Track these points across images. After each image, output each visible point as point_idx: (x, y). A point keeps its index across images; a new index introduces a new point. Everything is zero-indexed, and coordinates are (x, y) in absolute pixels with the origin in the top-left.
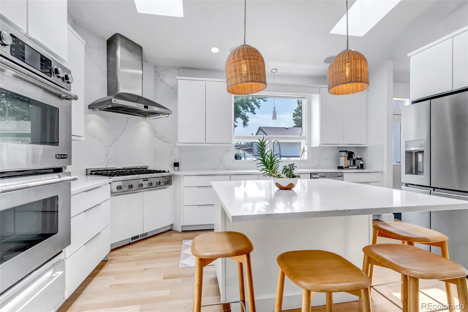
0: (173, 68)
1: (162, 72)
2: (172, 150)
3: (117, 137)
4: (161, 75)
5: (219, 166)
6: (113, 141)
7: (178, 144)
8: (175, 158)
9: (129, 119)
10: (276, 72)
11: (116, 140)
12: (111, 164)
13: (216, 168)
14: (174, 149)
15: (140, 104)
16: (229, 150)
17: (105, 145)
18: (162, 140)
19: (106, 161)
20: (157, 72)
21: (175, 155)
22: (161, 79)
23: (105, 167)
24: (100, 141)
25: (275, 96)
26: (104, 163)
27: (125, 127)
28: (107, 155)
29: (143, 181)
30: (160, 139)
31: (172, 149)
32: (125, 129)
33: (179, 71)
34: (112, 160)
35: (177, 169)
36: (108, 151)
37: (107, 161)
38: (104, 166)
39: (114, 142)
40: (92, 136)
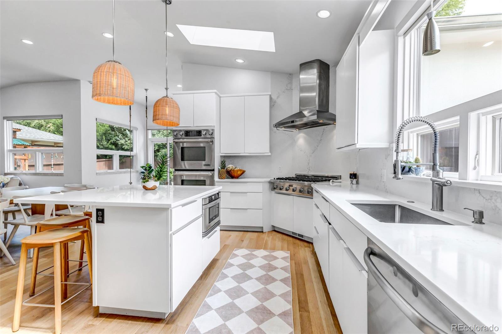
3: (315, 148)
9: (324, 130)
13: (378, 186)
15: (288, 122)
16: (388, 155)
17: (307, 156)
24: (305, 153)
28: (308, 164)
32: (321, 140)
34: (312, 168)
40: (300, 150)
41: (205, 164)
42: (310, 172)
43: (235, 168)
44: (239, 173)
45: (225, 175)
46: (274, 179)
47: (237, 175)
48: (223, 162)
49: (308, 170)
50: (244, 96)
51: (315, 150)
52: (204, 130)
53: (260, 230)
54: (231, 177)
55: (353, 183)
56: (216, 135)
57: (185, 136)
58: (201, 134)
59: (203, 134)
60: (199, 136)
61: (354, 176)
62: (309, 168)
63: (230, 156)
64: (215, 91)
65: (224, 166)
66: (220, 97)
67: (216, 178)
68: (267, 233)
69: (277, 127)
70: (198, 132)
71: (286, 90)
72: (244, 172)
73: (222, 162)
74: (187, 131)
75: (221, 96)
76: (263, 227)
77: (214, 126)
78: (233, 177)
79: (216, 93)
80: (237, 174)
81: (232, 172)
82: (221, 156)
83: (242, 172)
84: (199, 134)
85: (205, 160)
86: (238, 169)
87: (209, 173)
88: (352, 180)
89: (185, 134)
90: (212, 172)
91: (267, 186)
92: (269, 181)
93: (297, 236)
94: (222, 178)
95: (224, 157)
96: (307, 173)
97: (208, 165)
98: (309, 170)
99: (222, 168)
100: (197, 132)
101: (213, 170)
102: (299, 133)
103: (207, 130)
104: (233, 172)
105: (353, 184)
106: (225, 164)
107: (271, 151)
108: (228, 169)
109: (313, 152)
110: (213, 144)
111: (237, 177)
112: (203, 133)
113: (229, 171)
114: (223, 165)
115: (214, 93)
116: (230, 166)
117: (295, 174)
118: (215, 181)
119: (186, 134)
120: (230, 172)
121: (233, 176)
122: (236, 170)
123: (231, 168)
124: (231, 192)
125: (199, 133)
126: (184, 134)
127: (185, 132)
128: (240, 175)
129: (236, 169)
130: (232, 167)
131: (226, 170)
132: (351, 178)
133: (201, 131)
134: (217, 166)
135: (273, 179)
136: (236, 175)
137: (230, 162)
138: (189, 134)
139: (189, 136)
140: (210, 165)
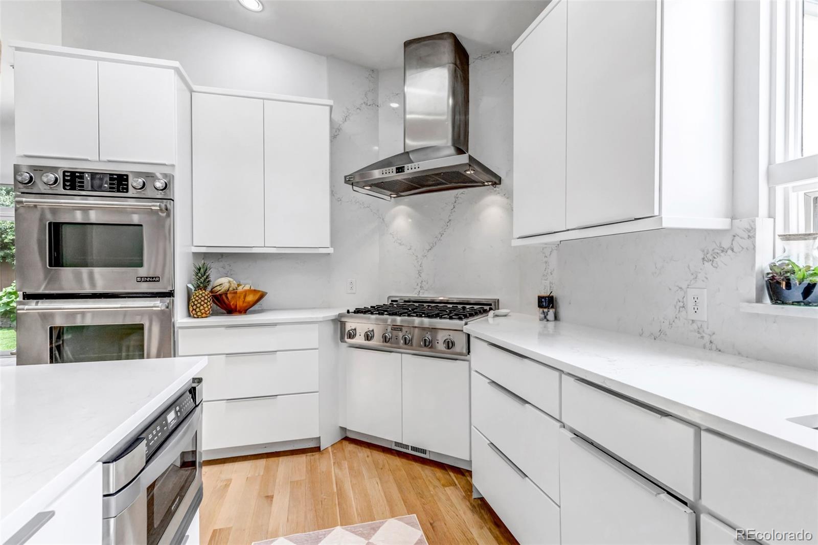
3: (436, 239)
6: (428, 248)
9: (457, 198)
11: (434, 244)
12: (427, 290)
15: (387, 169)
17: (417, 256)
19: (418, 285)
24: (410, 249)
26: (415, 289)
27: (450, 216)
28: (419, 273)
32: (450, 220)
34: (427, 283)
35: (544, 315)
36: (421, 266)
37: (419, 285)
38: (416, 294)
40: (400, 242)
41: (141, 278)
42: (423, 293)
43: (239, 285)
44: (250, 298)
45: (210, 305)
46: (348, 312)
47: (245, 305)
48: (202, 270)
49: (419, 287)
50: (263, 99)
51: (435, 242)
52: (139, 174)
53: (312, 445)
54: (225, 312)
55: (548, 317)
56: (179, 192)
57: (64, 188)
58: (127, 185)
59: (134, 184)
60: (118, 191)
61: (547, 303)
62: (422, 283)
63: (222, 255)
64: (176, 64)
65: (205, 280)
66: (192, 91)
67: (180, 317)
68: (330, 449)
69: (352, 184)
70: (114, 179)
71: (364, 105)
72: (262, 295)
73: (199, 269)
74: (73, 174)
75: (194, 89)
76: (319, 438)
77: (173, 166)
78: (230, 311)
79: (177, 70)
80: (244, 302)
81: (229, 296)
82: (195, 254)
83: (257, 297)
84: (119, 184)
85: (141, 265)
86: (247, 287)
87: (158, 304)
88: (546, 310)
89: (65, 180)
90: (167, 300)
91: (329, 329)
92: (334, 318)
93: (410, 451)
94: (199, 314)
95: (205, 255)
96: (416, 296)
97: (153, 279)
98: (421, 287)
99: (198, 287)
100: (111, 179)
101: (170, 294)
102: (397, 204)
103: (150, 176)
104: (233, 298)
105: (548, 320)
106: (207, 277)
107: (333, 244)
108: (218, 288)
110: (168, 215)
111: (244, 311)
112: (134, 182)
113: (221, 295)
114: (202, 280)
115: (173, 71)
116: (222, 282)
117: (388, 298)
118: (177, 325)
119: (68, 181)
120: (224, 297)
121: (233, 307)
122: (241, 293)
123: (226, 286)
124: (227, 354)
125: (119, 182)
126: (61, 181)
127: (64, 175)
128: (251, 303)
129: (240, 289)
130: (229, 282)
131: (212, 291)
132: (540, 306)
133: (127, 176)
134: (182, 281)
135: (346, 311)
136: (240, 304)
137: (221, 269)
138: (79, 182)
139: (82, 188)
140: (157, 279)
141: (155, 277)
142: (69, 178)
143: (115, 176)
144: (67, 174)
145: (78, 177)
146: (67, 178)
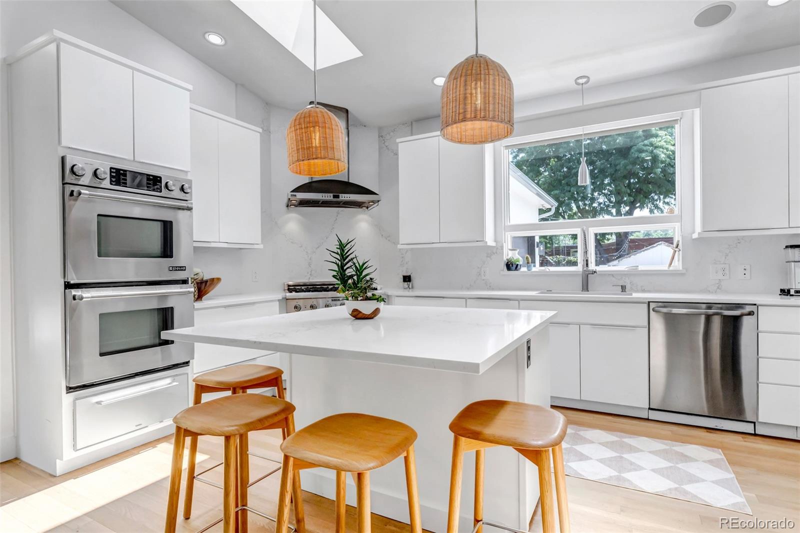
0: (403, 124)
1: (388, 135)
2: (402, 256)
3: (323, 240)
4: (387, 139)
5: (475, 282)
7: (399, 247)
8: (407, 269)
9: (339, 213)
10: (586, 83)
12: (315, 277)
13: (470, 285)
14: (406, 253)
15: (326, 194)
16: (494, 253)
17: (307, 252)
18: (389, 240)
19: (308, 273)
20: (382, 136)
21: (407, 263)
22: (387, 146)
23: (307, 281)
24: (301, 247)
25: (585, 134)
26: (306, 276)
27: (333, 225)
28: (310, 265)
29: (332, 300)
30: (386, 239)
31: (402, 254)
32: (333, 228)
33: (412, 128)
34: (315, 272)
35: (407, 286)
36: (310, 259)
37: (310, 273)
38: (307, 279)
39: (318, 247)
40: (291, 241)
41: (173, 267)
42: (313, 279)
51: (322, 243)
52: (168, 177)
57: (111, 184)
58: (161, 185)
59: (169, 187)
60: (154, 190)
61: (407, 279)
62: (311, 272)
64: (190, 87)
70: (151, 180)
74: (118, 170)
84: (154, 185)
85: (171, 256)
89: (111, 177)
97: (181, 268)
98: (310, 275)
100: (148, 179)
101: (187, 281)
103: (175, 180)
107: (262, 241)
109: (317, 246)
112: (168, 184)
119: (114, 177)
125: (154, 182)
126: (108, 176)
127: (111, 172)
133: (160, 177)
138: (123, 179)
139: (125, 185)
140: (184, 268)
141: (183, 267)
142: (114, 174)
143: (151, 177)
144: (112, 170)
145: (122, 174)
146: (113, 174)
